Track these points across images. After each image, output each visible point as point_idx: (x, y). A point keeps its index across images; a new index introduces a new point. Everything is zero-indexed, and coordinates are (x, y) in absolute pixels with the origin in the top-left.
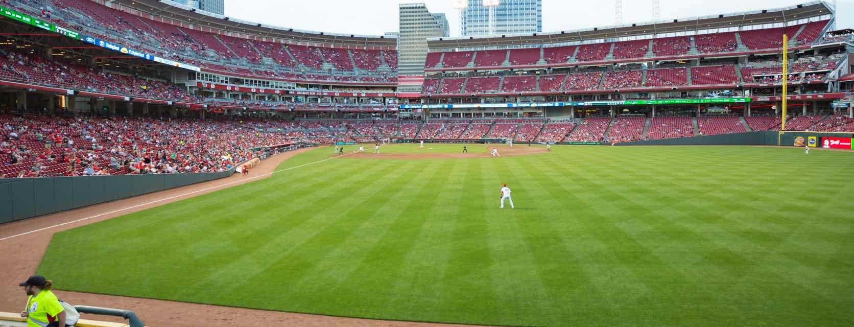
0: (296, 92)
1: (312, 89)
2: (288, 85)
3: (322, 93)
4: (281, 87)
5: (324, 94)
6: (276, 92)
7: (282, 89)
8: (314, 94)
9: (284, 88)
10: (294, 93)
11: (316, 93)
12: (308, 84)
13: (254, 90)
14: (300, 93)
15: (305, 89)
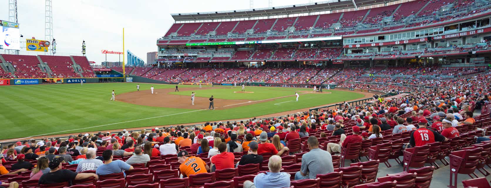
0: (443, 36)
1: (464, 29)
2: (435, 31)
3: (476, 30)
4: (427, 34)
5: (479, 32)
6: (421, 41)
7: (426, 36)
8: (465, 34)
9: (430, 35)
10: (441, 37)
11: (468, 32)
12: (459, 23)
13: (397, 43)
14: (448, 36)
15: (455, 31)
